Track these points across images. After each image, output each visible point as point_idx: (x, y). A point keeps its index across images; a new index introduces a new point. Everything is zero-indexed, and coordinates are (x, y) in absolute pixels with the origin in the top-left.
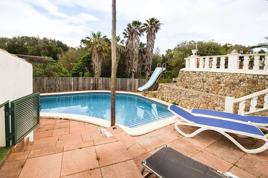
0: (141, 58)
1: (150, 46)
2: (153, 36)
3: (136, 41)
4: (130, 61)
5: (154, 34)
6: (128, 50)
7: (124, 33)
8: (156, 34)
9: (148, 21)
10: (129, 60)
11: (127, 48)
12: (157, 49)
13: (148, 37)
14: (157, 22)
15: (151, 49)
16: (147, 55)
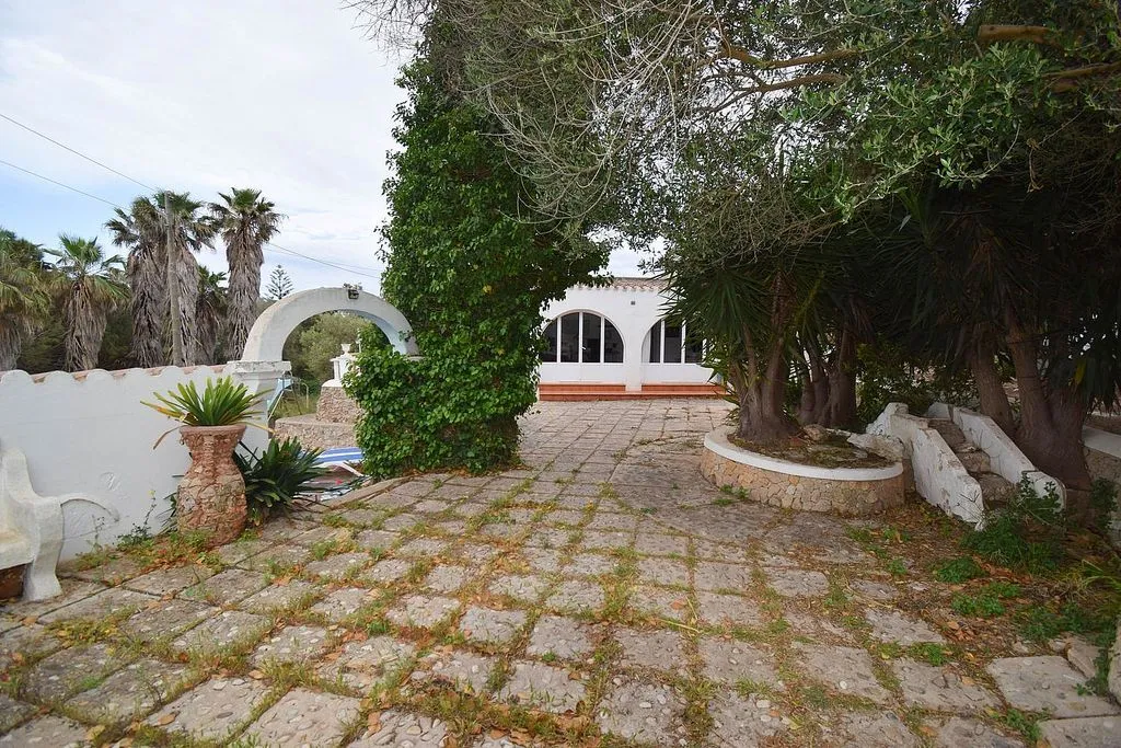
0: (206, 326)
1: (242, 291)
2: (252, 255)
3: (182, 269)
4: (154, 343)
5: (256, 248)
6: (143, 298)
7: (115, 225)
8: (265, 248)
9: (228, 199)
10: (152, 335)
11: (134, 287)
12: (276, 276)
13: (233, 255)
14: (263, 208)
15: (247, 299)
16: (231, 319)
